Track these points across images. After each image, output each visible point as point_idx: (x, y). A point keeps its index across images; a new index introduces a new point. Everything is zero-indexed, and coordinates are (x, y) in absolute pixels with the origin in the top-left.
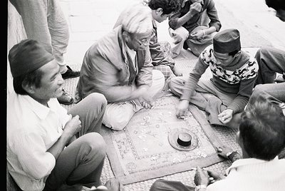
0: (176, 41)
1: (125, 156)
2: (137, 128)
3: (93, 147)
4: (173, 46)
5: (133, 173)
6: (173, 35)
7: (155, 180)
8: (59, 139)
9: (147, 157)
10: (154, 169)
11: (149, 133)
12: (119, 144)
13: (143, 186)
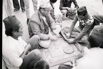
0: (63, 14)
1: (48, 57)
2: (51, 47)
3: (36, 54)
4: (62, 16)
5: (51, 63)
6: (62, 12)
7: (59, 65)
8: (23, 52)
9: (56, 57)
10: (59, 61)
11: (56, 48)
12: (45, 53)
13: (55, 67)
